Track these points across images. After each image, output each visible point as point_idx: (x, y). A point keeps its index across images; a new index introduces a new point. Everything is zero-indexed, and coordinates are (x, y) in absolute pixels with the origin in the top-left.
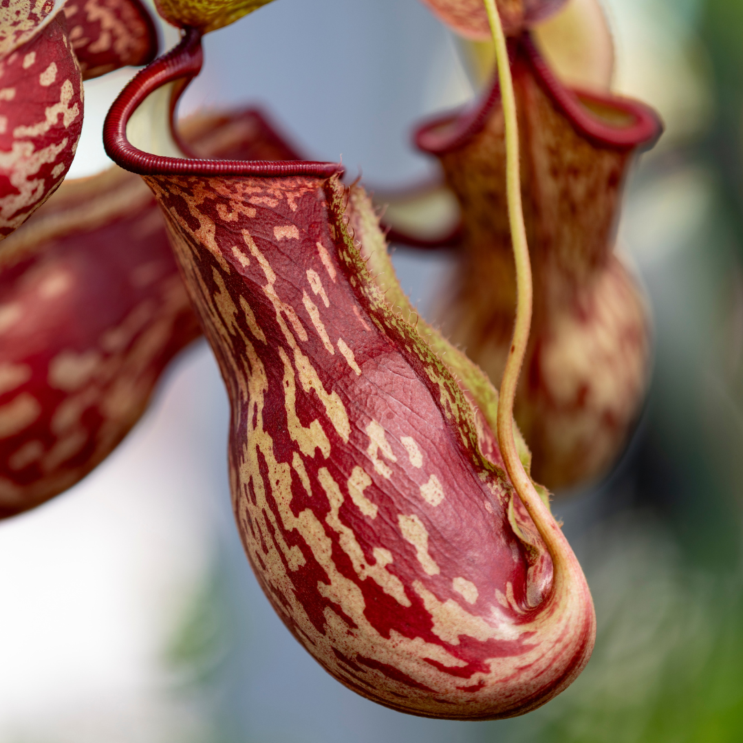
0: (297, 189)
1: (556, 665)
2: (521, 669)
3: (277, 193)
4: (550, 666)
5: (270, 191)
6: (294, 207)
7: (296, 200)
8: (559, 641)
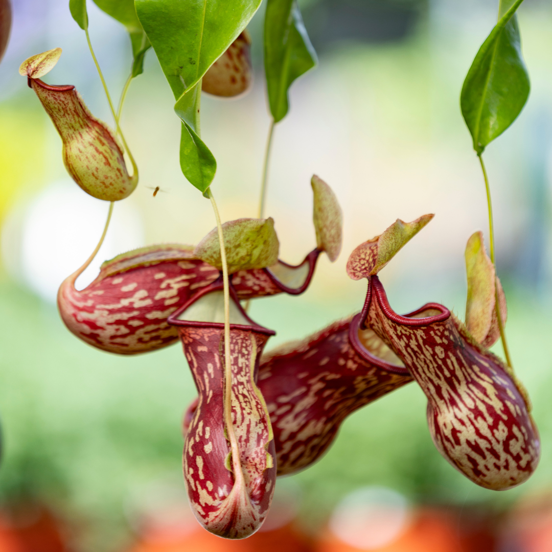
0: (210, 333)
1: (226, 516)
2: (216, 517)
3: (200, 334)
4: (224, 517)
5: (198, 333)
6: (207, 339)
7: (209, 337)
8: (225, 507)
